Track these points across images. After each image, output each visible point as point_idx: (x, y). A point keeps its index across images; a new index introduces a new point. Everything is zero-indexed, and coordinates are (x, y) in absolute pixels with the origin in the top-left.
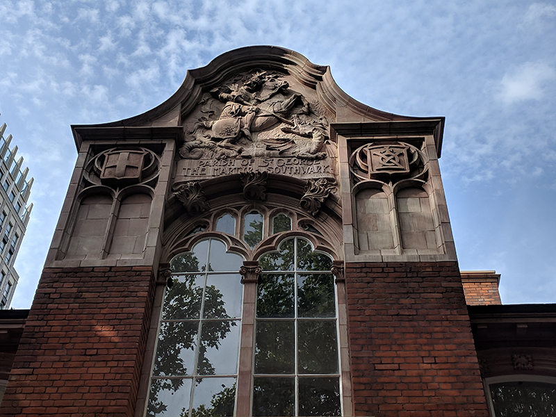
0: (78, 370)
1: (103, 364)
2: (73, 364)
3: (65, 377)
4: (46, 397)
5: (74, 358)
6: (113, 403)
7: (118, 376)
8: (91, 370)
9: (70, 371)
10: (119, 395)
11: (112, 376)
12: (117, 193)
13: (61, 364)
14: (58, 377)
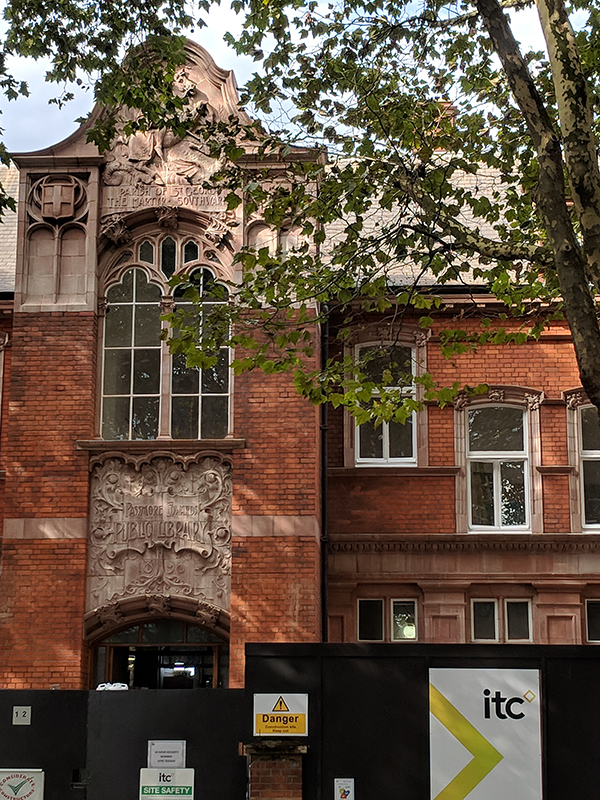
0: (54, 403)
1: (70, 398)
2: (51, 398)
3: (46, 408)
4: (36, 423)
5: (50, 393)
6: (80, 427)
7: (82, 408)
8: (63, 403)
9: (50, 403)
10: (83, 422)
11: (77, 407)
12: (57, 232)
13: (41, 398)
14: (41, 408)
